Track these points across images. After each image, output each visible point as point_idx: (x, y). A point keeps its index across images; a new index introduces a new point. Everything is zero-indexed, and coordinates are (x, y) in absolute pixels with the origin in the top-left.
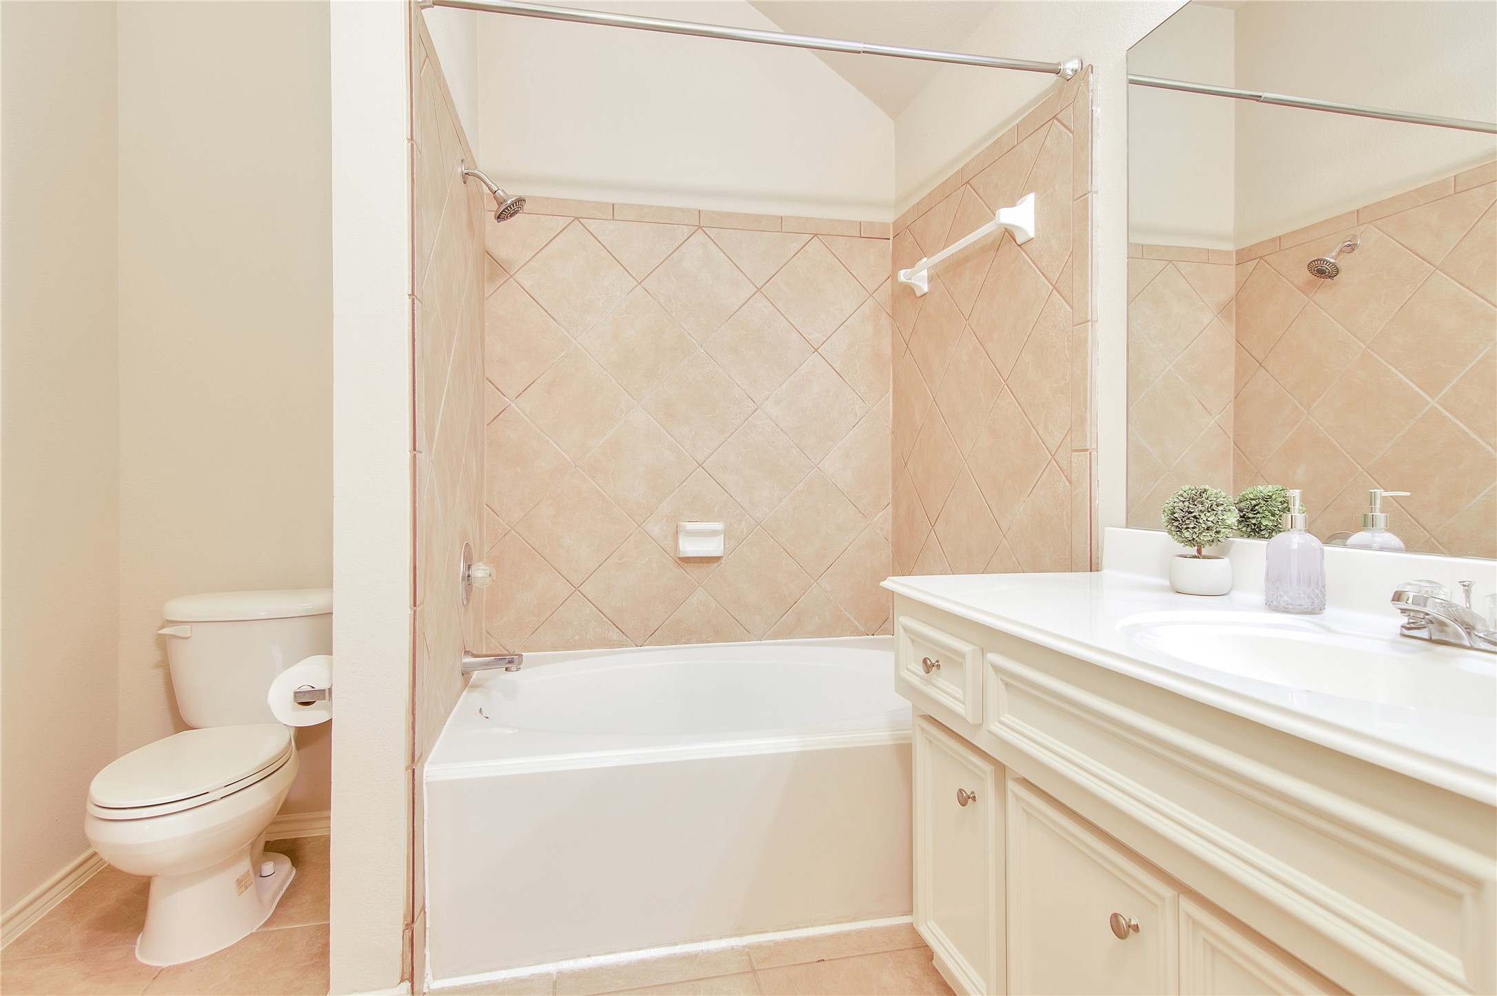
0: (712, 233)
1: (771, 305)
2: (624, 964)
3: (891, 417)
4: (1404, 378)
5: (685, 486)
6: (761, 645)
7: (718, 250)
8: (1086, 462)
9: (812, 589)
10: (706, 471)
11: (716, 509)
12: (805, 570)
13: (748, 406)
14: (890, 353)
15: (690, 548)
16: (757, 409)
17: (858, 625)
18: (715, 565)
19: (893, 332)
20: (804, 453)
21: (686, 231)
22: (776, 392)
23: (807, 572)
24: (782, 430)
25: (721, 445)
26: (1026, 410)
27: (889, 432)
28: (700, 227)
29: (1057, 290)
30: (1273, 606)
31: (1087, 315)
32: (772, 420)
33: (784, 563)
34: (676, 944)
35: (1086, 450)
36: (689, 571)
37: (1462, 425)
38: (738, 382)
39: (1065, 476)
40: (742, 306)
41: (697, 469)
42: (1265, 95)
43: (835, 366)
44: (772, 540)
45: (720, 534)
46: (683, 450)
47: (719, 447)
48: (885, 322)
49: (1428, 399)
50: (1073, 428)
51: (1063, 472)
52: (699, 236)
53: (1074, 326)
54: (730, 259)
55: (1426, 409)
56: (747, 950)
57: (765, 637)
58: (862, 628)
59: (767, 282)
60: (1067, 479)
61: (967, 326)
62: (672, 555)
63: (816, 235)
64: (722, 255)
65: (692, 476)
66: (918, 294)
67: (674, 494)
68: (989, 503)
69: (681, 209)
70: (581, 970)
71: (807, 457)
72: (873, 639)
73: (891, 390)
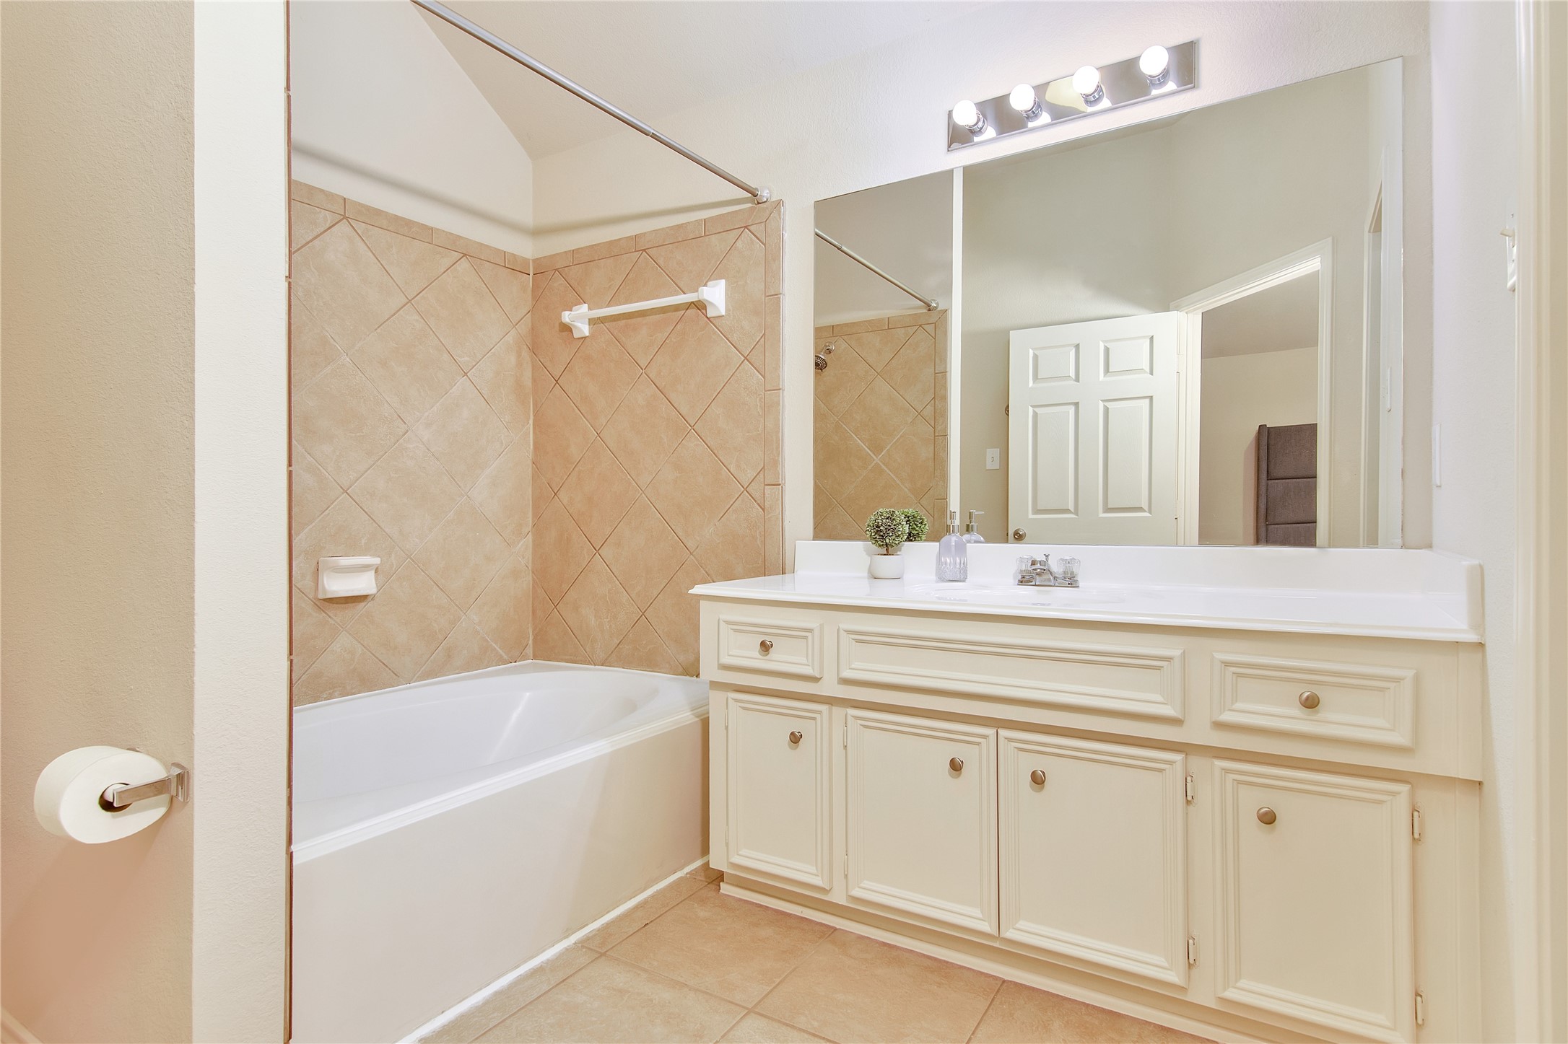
0: (361, 227)
1: (422, 321)
2: (481, 1003)
3: (532, 447)
4: (860, 442)
5: (328, 514)
6: (410, 688)
7: (366, 248)
8: (779, 493)
9: (462, 622)
10: (352, 498)
11: (363, 541)
12: (455, 603)
13: (398, 427)
14: (531, 384)
15: (337, 586)
16: (407, 431)
17: (503, 654)
18: (363, 604)
19: (533, 366)
20: (454, 480)
21: (330, 219)
22: (427, 414)
23: (456, 605)
24: (433, 455)
25: (369, 469)
26: (716, 452)
27: (530, 462)
28: (345, 217)
29: (748, 360)
30: (942, 579)
31: (779, 384)
32: (424, 444)
33: (434, 597)
34: (518, 966)
35: (779, 485)
36: (331, 615)
37: (892, 475)
38: (388, 399)
39: (758, 504)
40: (393, 316)
41: (340, 496)
42: (844, 248)
43: (483, 392)
44: (423, 573)
45: (372, 569)
46: (325, 473)
47: (366, 471)
48: (526, 355)
49: (875, 457)
50: (766, 468)
51: (756, 501)
52: (343, 227)
53: (765, 391)
54: (379, 261)
55: (873, 464)
56: (580, 945)
57: (414, 680)
58: (505, 657)
59: (418, 294)
60: (759, 506)
61: (644, 374)
62: (311, 597)
63: (465, 255)
64: (371, 254)
65: (335, 503)
66: (576, 336)
67: (314, 524)
68: (673, 527)
69: (323, 191)
70: (444, 1026)
71: (458, 484)
72: (516, 666)
73: (531, 422)
